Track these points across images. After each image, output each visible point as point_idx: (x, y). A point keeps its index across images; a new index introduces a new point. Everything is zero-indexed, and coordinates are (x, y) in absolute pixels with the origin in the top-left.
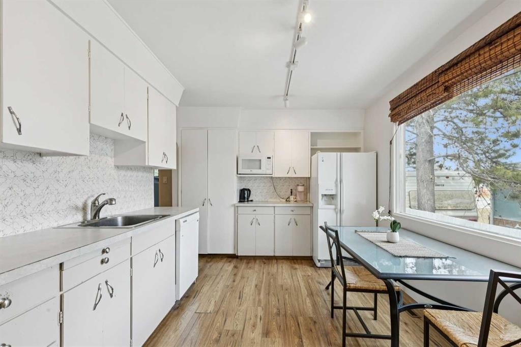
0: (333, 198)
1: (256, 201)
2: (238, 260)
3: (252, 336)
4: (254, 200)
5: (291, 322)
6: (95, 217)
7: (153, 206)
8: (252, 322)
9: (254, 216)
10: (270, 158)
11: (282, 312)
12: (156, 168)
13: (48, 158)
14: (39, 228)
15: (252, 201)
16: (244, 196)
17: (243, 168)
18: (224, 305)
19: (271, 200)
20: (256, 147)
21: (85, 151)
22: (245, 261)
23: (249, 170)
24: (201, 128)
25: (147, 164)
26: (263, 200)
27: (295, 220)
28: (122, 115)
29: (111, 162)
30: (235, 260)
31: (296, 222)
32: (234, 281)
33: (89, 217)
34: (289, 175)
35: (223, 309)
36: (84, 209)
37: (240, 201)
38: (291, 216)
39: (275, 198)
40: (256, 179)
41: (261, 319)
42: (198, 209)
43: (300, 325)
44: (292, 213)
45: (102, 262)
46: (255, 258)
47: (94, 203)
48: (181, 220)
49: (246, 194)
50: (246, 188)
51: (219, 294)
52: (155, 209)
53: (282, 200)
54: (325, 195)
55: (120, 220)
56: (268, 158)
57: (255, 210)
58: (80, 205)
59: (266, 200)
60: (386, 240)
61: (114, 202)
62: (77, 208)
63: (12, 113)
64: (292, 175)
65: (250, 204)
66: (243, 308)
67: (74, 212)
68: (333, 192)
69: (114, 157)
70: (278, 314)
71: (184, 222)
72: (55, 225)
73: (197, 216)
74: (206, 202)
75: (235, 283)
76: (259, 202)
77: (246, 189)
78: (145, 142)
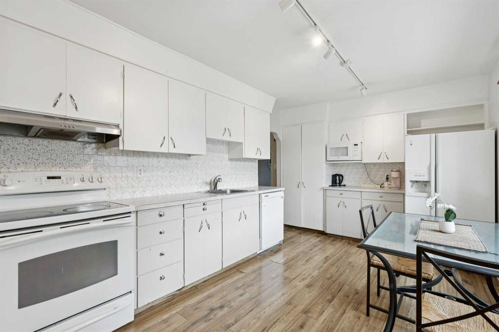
0: (426, 185)
1: (349, 186)
2: (326, 237)
3: (298, 283)
4: (347, 185)
5: (336, 287)
6: (215, 189)
7: (258, 185)
8: (304, 277)
9: (340, 199)
10: (357, 145)
11: (334, 279)
12: (256, 159)
13: (193, 157)
14: (189, 192)
15: (344, 185)
16: (337, 180)
17: (331, 156)
18: (292, 262)
19: (365, 185)
20: (345, 136)
21: (204, 152)
22: (332, 238)
23: (337, 158)
24: (297, 125)
25: (244, 157)
26: (356, 185)
27: (384, 206)
28: (225, 129)
29: (226, 156)
30: (324, 236)
31: (385, 209)
32: (311, 250)
33: (213, 188)
34: (380, 161)
35: (289, 263)
36: (210, 184)
37: (332, 186)
38: (379, 203)
39: (368, 184)
40: (349, 165)
41: (312, 277)
42: (284, 189)
43: (341, 291)
44: (381, 199)
45: (204, 209)
46: (342, 238)
47: (214, 181)
48: (262, 195)
49: (338, 179)
50: (338, 173)
51: (294, 254)
52: (259, 188)
53: (376, 186)
54: (417, 182)
55: (228, 191)
56: (355, 145)
57: (341, 194)
58: (209, 181)
59: (359, 185)
60: (438, 229)
61: (220, 180)
62: (207, 183)
63: (172, 139)
64: (383, 160)
65: (342, 188)
66: (304, 267)
67: (205, 185)
68: (426, 179)
69: (228, 153)
70: (329, 279)
71: (266, 196)
72: (197, 191)
73: (282, 194)
74: (301, 184)
75: (310, 252)
76: (351, 187)
77: (338, 175)
78: (242, 143)
